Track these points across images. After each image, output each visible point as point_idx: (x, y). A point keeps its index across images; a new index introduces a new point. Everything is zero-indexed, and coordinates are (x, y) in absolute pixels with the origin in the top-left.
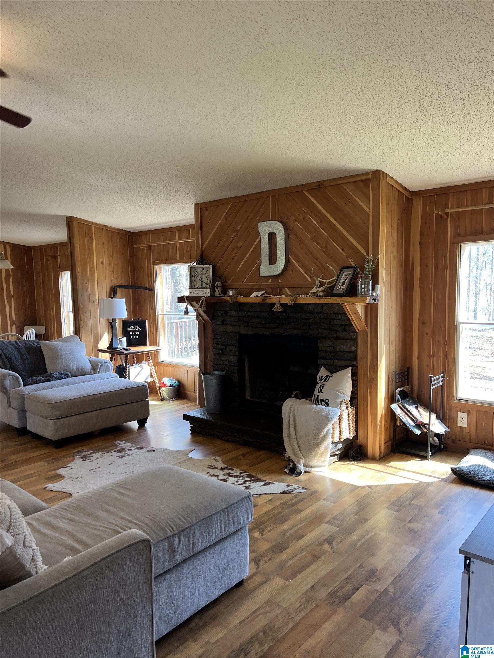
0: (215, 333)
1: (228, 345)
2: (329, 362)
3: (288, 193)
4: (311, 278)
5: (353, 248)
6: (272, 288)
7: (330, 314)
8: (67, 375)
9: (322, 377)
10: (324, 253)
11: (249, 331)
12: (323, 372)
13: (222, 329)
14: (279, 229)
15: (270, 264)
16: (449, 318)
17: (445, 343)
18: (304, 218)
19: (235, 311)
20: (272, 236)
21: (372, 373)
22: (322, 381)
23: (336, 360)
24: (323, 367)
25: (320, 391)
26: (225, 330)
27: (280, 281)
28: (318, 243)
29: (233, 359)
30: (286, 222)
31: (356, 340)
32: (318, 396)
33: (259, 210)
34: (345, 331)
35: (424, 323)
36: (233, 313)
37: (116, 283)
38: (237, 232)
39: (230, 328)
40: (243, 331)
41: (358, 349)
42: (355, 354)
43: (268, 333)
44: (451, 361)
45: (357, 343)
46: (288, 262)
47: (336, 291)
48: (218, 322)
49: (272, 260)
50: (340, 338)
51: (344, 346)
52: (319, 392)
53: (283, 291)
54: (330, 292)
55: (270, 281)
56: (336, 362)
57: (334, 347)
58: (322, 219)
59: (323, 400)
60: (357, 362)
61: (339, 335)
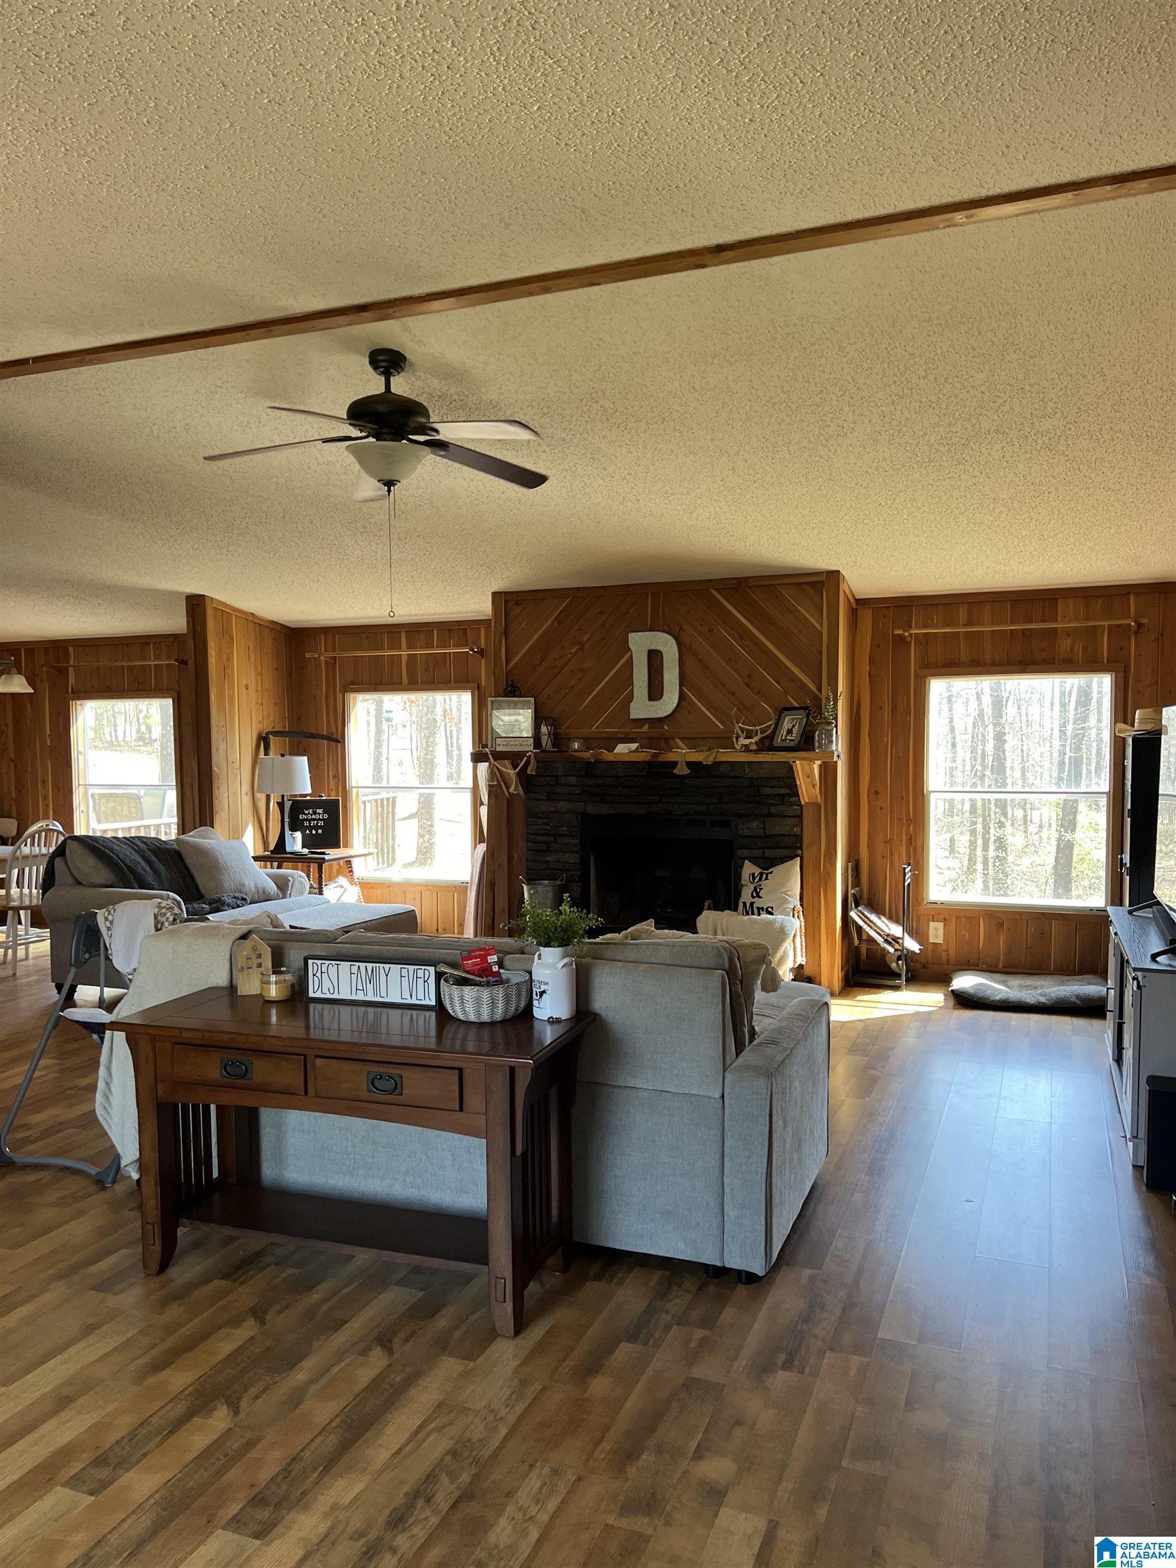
0: (529, 814)
1: (561, 835)
2: (756, 853)
3: (683, 591)
4: (722, 723)
5: (793, 679)
6: (649, 738)
7: (758, 778)
8: (244, 899)
9: (753, 874)
10: (747, 685)
11: (606, 810)
12: (749, 869)
13: (546, 807)
14: (668, 646)
15: (650, 699)
16: (914, 784)
17: (909, 821)
18: (711, 631)
19: (577, 776)
20: (655, 657)
21: (828, 865)
22: (757, 880)
23: (768, 848)
24: (746, 861)
25: (755, 895)
26: (554, 809)
27: (666, 727)
28: (736, 670)
29: (572, 858)
30: (678, 634)
31: (800, 817)
32: (752, 904)
33: (627, 612)
34: (783, 804)
35: (877, 793)
36: (573, 780)
37: (267, 727)
38: (582, 645)
39: (563, 806)
40: (592, 809)
41: (804, 832)
42: (799, 838)
43: (642, 812)
44: (919, 848)
45: (801, 822)
46: (682, 697)
47: (778, 742)
48: (540, 796)
49: (655, 692)
50: (773, 816)
51: (779, 828)
52: (753, 897)
53: (672, 743)
54: (767, 745)
55: (646, 727)
56: (768, 853)
57: (764, 828)
58: (743, 635)
59: (763, 909)
60: (802, 850)
61: (773, 810)
